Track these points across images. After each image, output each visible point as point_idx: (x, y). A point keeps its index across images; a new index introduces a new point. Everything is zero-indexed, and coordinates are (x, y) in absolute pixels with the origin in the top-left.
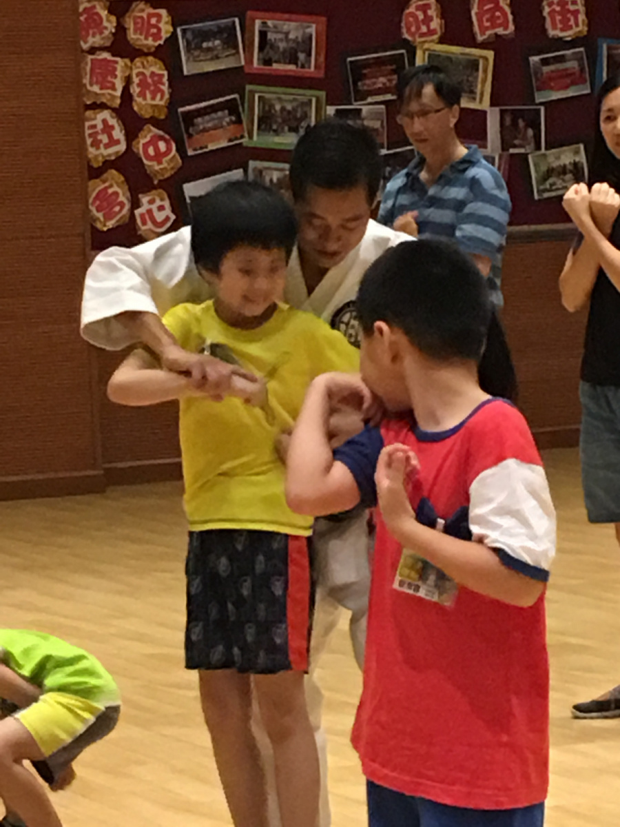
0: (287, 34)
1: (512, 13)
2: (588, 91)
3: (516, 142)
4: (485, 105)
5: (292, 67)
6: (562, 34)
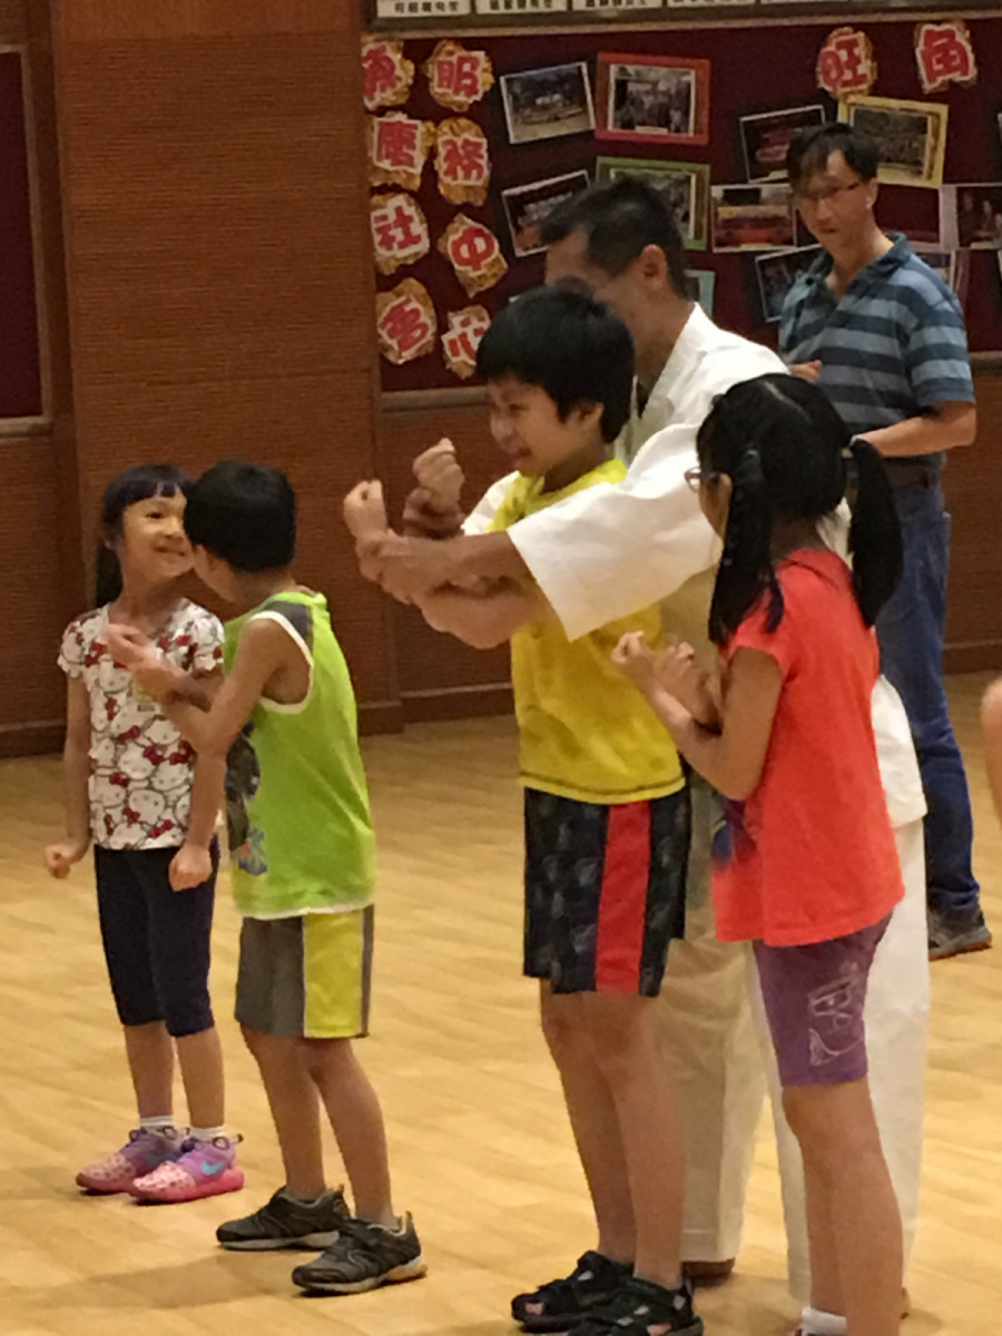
0: (655, 84)
1: (974, 51)
3: (982, 234)
4: (936, 182)
5: (664, 131)
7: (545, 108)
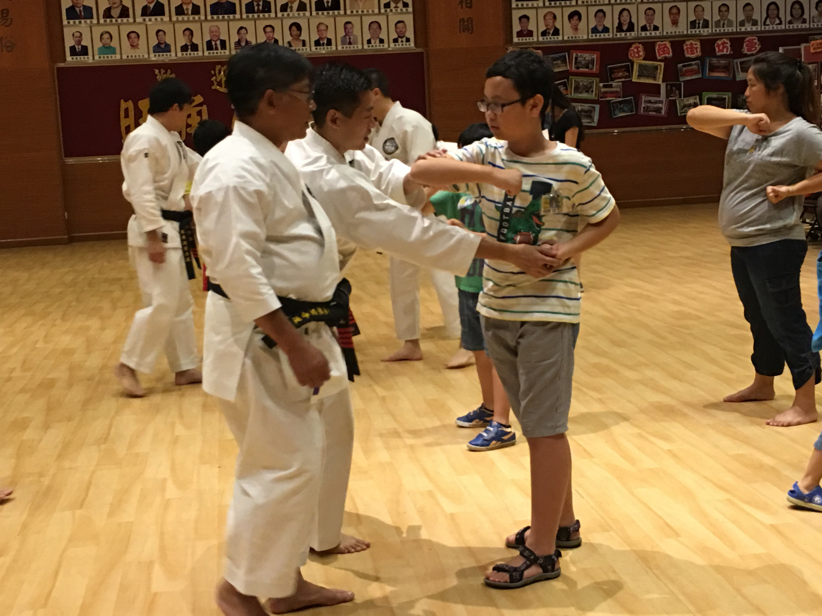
0: (585, 58)
1: (672, 49)
2: (701, 76)
3: (672, 95)
5: (587, 70)
6: (691, 56)
7: (556, 64)
